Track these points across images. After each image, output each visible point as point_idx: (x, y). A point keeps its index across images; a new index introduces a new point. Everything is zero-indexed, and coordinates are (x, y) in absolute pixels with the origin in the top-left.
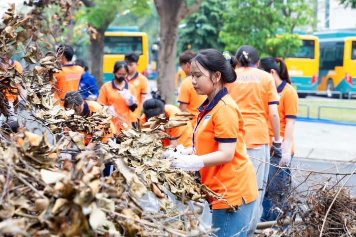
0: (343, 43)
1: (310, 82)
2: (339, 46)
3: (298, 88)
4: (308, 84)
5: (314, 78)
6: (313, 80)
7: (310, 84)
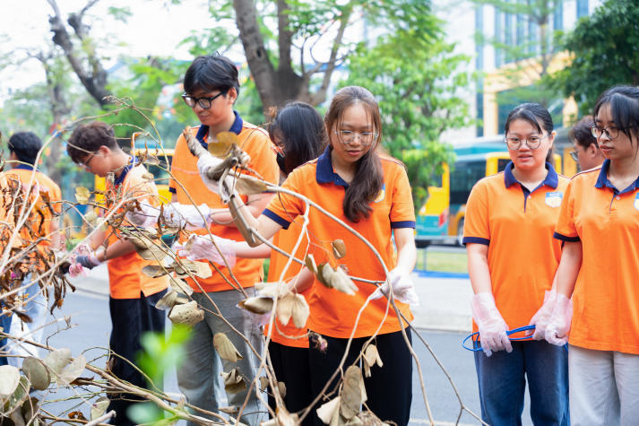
0: (483, 164)
1: (436, 223)
2: (477, 168)
3: (420, 232)
4: (433, 226)
5: (442, 217)
6: (441, 219)
7: (437, 227)
